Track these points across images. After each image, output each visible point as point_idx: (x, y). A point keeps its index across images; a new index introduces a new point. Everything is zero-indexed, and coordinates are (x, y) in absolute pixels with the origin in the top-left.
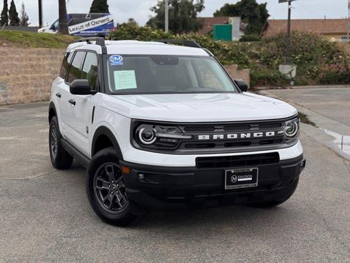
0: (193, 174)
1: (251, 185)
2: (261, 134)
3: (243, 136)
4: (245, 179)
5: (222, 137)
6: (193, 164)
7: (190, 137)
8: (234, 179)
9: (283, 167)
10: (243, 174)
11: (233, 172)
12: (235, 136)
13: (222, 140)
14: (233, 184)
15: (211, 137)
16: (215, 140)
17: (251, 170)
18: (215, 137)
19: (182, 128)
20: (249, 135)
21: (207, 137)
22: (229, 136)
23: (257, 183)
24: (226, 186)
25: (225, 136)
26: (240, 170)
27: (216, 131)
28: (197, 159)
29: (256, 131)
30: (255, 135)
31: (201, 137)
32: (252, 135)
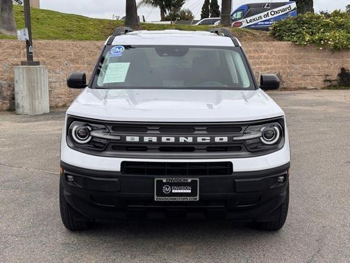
0: (116, 180)
1: (189, 199)
2: (208, 139)
3: (182, 139)
4: (182, 191)
5: (154, 139)
6: (117, 168)
7: (119, 138)
8: (166, 189)
9: (237, 180)
10: (179, 185)
11: (164, 181)
12: (172, 140)
13: (154, 143)
14: (165, 195)
15: (141, 139)
16: (146, 143)
17: (189, 180)
18: (146, 139)
19: (110, 127)
20: (190, 140)
21: (136, 139)
22: (164, 139)
23: (198, 197)
24: (156, 197)
25: (159, 139)
26: (174, 179)
27: (149, 132)
28: (123, 164)
29: (201, 135)
30: (199, 139)
31: (129, 139)
32: (195, 139)
